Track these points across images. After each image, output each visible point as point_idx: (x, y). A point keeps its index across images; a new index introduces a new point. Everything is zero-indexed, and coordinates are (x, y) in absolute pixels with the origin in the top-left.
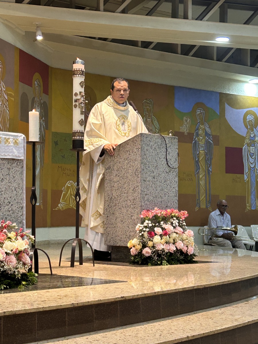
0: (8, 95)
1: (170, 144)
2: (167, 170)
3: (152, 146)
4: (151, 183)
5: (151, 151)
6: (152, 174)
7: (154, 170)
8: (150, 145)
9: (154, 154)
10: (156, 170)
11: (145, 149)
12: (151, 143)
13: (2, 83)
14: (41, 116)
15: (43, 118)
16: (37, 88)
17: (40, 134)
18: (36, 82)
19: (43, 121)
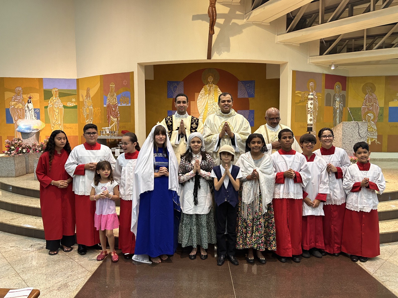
0: (317, 96)
1: (362, 126)
2: (360, 138)
3: (349, 127)
4: (349, 144)
5: (349, 130)
6: (349, 140)
7: (350, 138)
8: (348, 127)
9: (351, 131)
10: (352, 138)
11: (345, 129)
12: (349, 126)
13: (314, 92)
14: (340, 101)
15: (342, 102)
16: (338, 89)
17: (339, 110)
18: (336, 87)
19: (342, 104)
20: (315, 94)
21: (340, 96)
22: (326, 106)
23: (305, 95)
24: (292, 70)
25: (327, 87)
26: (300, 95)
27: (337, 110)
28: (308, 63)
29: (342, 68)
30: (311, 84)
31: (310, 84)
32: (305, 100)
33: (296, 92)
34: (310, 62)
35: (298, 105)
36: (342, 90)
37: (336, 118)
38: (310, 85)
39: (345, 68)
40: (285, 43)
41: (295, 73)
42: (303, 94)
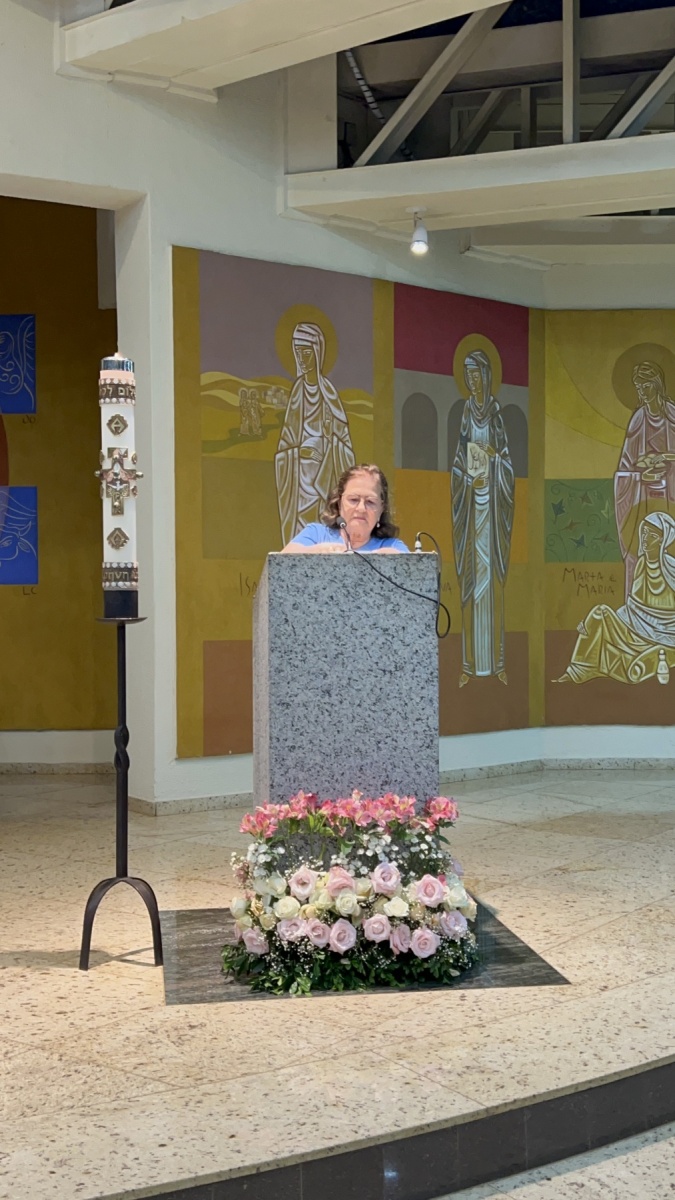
0: (347, 408)
3: (316, 592)
4: (316, 711)
5: (314, 607)
6: (319, 682)
7: (326, 667)
9: (325, 617)
11: (288, 606)
13: (323, 382)
14: (492, 444)
15: (506, 449)
16: (476, 374)
17: (491, 492)
18: (468, 360)
19: (504, 456)
20: (333, 397)
21: (494, 415)
22: (406, 465)
23: (268, 399)
24: (175, 248)
25: (406, 359)
26: (234, 400)
27: (474, 493)
28: (280, 209)
29: (504, 261)
30: (304, 335)
31: (296, 335)
32: (266, 428)
33: (207, 378)
34: (291, 204)
35: (223, 454)
36: (504, 381)
37: (472, 537)
38: (297, 342)
39: (513, 261)
40: (119, 78)
41: (191, 265)
42: (253, 395)
